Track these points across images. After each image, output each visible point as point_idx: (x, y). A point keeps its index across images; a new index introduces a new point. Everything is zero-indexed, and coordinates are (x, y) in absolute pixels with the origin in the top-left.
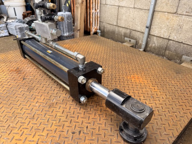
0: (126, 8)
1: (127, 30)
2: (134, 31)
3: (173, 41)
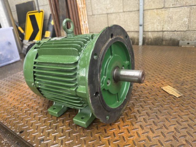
3: (167, 31)
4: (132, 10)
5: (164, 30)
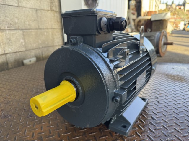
3: (10, 53)
5: (6, 52)
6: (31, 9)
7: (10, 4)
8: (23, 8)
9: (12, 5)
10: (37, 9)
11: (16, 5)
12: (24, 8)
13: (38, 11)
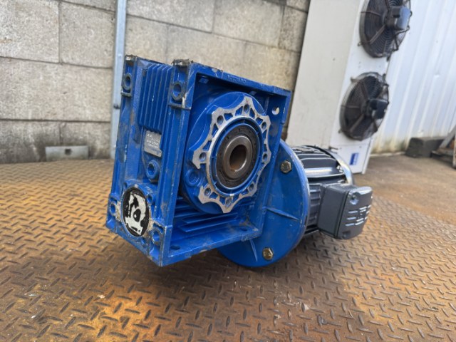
0: (28, 62)
1: (46, 125)
2: (73, 124)
4: (89, 65)
6: (235, 41)
7: (197, 28)
8: (220, 37)
9: (200, 28)
10: (247, 41)
11: (208, 29)
12: (222, 38)
13: (248, 47)
